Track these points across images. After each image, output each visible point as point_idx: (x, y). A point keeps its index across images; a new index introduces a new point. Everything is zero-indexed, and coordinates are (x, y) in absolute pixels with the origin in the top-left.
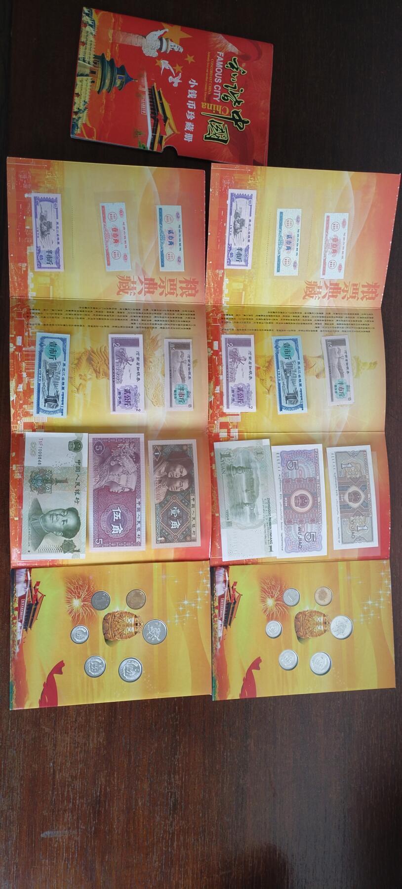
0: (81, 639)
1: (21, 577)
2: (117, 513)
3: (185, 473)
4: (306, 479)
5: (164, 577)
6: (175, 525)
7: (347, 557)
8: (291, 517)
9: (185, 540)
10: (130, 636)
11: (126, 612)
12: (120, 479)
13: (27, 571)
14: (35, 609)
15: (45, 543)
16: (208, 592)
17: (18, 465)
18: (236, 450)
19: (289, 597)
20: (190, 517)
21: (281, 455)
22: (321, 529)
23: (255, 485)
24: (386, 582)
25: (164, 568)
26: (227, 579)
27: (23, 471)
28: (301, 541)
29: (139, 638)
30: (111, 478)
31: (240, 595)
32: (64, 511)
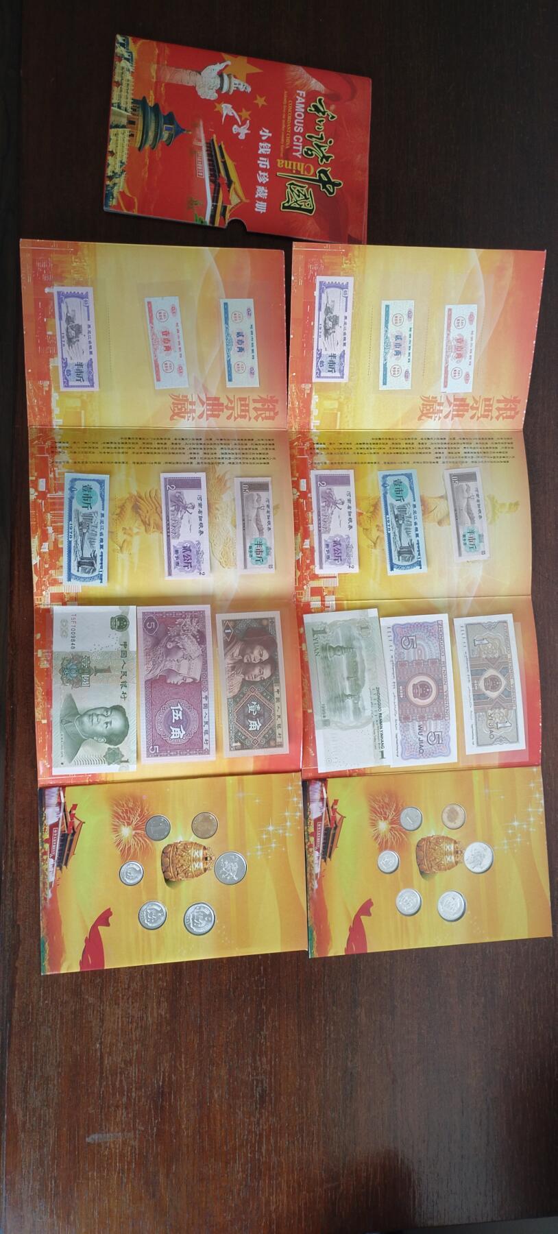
0: (132, 879)
1: (52, 798)
2: (177, 711)
3: (266, 656)
4: (428, 662)
5: (241, 795)
6: (254, 725)
7: (484, 763)
8: (408, 713)
9: (268, 745)
10: (198, 874)
11: (192, 843)
12: (179, 666)
13: (59, 790)
14: (72, 841)
15: (83, 751)
16: (300, 814)
17: (44, 651)
18: (333, 624)
19: (407, 820)
20: (274, 715)
21: (393, 629)
22: (449, 727)
23: (359, 670)
24: (537, 796)
25: (240, 783)
26: (325, 797)
27: (52, 658)
28: (422, 744)
29: (210, 874)
30: (168, 665)
31: (343, 817)
32: (106, 709)
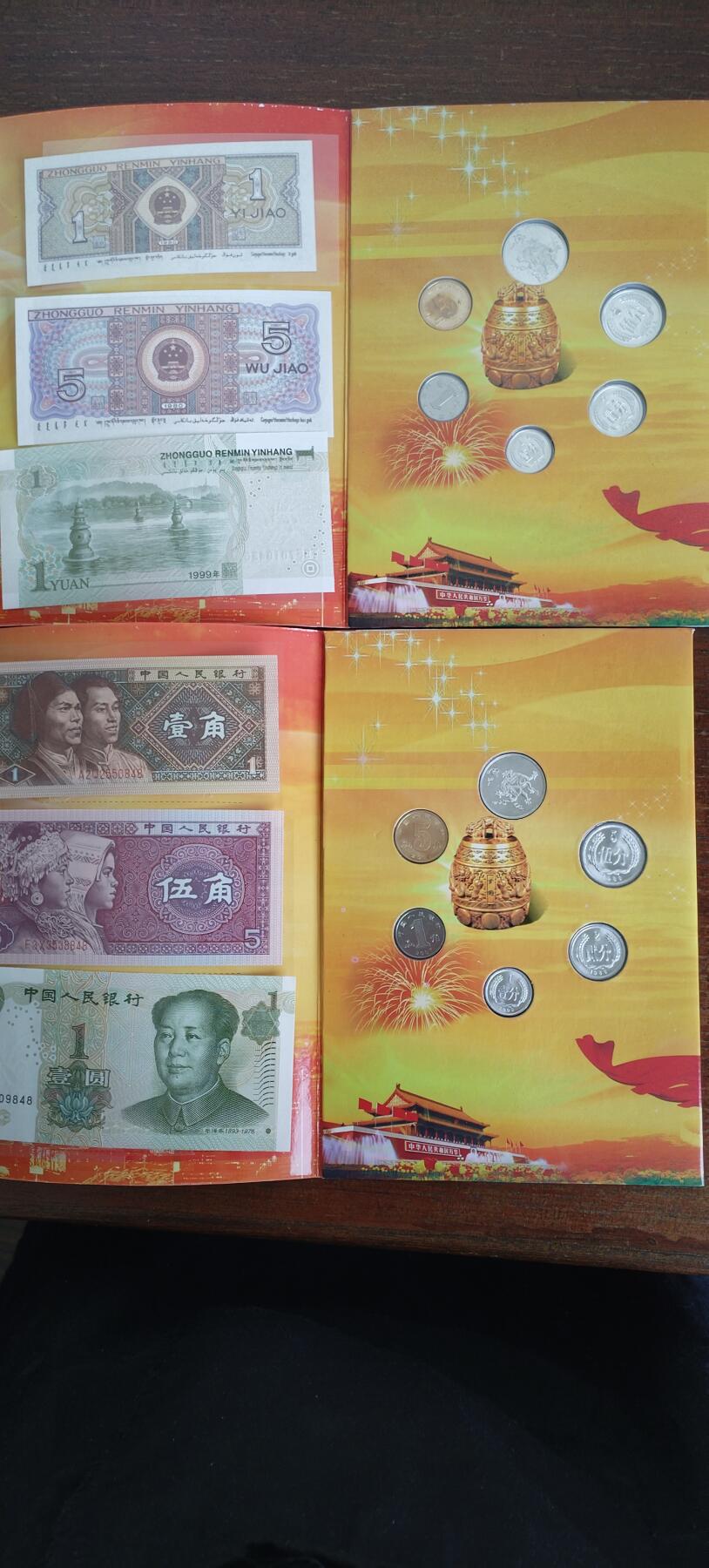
0: (520, 990)
1: (345, 1151)
2: (174, 889)
3: (70, 697)
4: (113, 345)
5: (364, 759)
6: (214, 726)
7: (338, 234)
8: (218, 393)
9: (258, 700)
10: (520, 855)
11: (455, 865)
12: (80, 881)
13: (328, 1135)
14: (433, 1114)
15: (245, 1086)
16: (411, 637)
17: (32, 1160)
18: (26, 547)
19: (443, 405)
20: (193, 683)
21: (43, 419)
22: (255, 306)
23: (122, 494)
24: (414, 119)
25: (340, 759)
26: (385, 580)
27: (48, 1145)
28: (289, 365)
29: (521, 829)
30: (77, 903)
31: (430, 544)
32: (161, 1036)
